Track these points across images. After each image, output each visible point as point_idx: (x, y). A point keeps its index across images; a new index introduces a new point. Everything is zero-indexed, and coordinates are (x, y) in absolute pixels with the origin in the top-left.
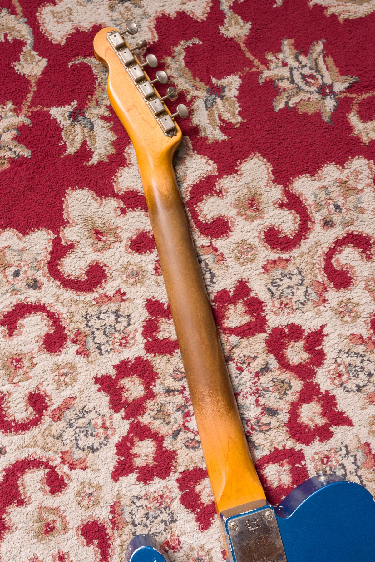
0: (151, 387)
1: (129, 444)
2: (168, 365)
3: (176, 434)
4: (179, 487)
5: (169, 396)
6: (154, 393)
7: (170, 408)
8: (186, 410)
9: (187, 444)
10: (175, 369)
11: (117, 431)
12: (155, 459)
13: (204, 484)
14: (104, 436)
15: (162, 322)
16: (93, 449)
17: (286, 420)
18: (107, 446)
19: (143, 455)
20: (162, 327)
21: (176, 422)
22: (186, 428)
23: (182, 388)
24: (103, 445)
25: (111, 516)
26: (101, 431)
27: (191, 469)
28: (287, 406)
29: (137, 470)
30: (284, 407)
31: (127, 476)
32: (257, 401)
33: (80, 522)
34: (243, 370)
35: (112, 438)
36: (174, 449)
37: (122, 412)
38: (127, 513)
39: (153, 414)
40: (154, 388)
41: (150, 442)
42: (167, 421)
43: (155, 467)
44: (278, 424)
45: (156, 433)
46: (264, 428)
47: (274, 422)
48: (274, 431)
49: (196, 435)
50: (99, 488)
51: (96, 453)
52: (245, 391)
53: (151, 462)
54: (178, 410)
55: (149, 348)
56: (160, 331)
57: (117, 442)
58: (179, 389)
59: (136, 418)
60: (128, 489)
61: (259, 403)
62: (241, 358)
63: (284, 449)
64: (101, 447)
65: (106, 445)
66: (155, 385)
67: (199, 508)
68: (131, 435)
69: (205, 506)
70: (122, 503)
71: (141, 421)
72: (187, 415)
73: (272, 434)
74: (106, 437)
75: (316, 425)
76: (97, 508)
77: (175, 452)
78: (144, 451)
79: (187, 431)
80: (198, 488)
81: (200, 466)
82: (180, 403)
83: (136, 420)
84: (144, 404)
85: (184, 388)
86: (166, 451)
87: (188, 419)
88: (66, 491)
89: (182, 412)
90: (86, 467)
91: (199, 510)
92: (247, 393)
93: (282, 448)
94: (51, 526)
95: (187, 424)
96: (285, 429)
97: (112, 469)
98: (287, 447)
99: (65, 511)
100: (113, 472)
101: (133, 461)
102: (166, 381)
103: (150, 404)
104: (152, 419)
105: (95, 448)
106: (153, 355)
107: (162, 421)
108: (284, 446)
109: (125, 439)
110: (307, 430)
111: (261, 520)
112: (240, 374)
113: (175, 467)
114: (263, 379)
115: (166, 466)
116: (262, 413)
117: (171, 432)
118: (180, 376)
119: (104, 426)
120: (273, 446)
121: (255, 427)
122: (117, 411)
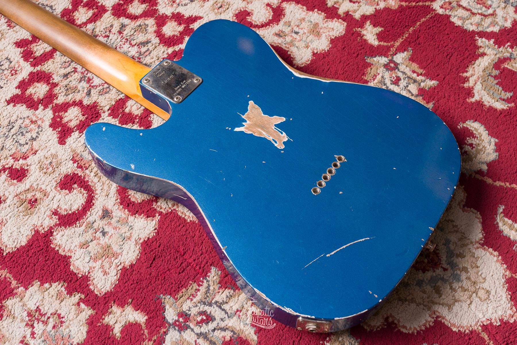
0: (51, 82)
1: (59, 120)
2: (54, 64)
3: (89, 94)
4: (113, 118)
5: (68, 78)
6: (56, 83)
7: (73, 84)
8: (86, 78)
9: (100, 94)
10: (61, 63)
11: (44, 118)
12: (83, 115)
13: (129, 105)
14: (37, 127)
15: (33, 47)
16: (33, 139)
17: (158, 41)
18: (44, 130)
19: (73, 118)
20: (35, 50)
21: (84, 88)
22: (93, 87)
23: (74, 69)
24: (40, 132)
25: (76, 165)
26: (33, 126)
27: (114, 103)
28: (153, 35)
29: (76, 128)
30: (151, 36)
31: (71, 136)
32: (131, 44)
33: (55, 184)
34: (108, 36)
35: (43, 124)
36: (94, 101)
37: (41, 107)
38: (87, 156)
39: (64, 94)
40: (54, 81)
41: (73, 109)
42: (77, 91)
43: (87, 118)
44: (153, 46)
45: (73, 102)
46: (147, 53)
47: (150, 46)
48: (155, 50)
49: (103, 86)
50: (55, 156)
51: (37, 140)
52: (119, 44)
53: (83, 118)
54: (80, 81)
55: (34, 65)
56: (35, 53)
57: (49, 124)
58: (72, 70)
59: (53, 103)
60: (77, 142)
61: (133, 44)
62: (102, 31)
63: (169, 55)
64: (39, 134)
65: (42, 131)
66: (53, 79)
67: (136, 119)
68: (57, 114)
69: (139, 115)
70: (78, 152)
71: (58, 102)
72: (89, 80)
73: (154, 54)
74: (39, 127)
75: (179, 32)
76: (61, 168)
77: (95, 102)
78: (72, 115)
79: (95, 87)
80: (127, 110)
81: (119, 97)
82: (79, 77)
83: (54, 104)
84: (54, 93)
85: (75, 68)
86: (88, 106)
87: (91, 81)
88: (31, 173)
89: (85, 81)
90: (37, 151)
91: (137, 120)
92: (121, 45)
93: (167, 55)
94: (33, 200)
95: (92, 85)
96: (161, 45)
97: (57, 140)
98: (170, 53)
99: (38, 185)
100: (58, 141)
101: (68, 126)
102: (60, 73)
103: (56, 90)
104: (65, 96)
105: (35, 137)
106: (40, 66)
107: (73, 94)
108: (168, 53)
109: (54, 119)
110: (175, 37)
111: (163, 68)
112: (108, 39)
113: (102, 110)
114: (125, 33)
115: (95, 113)
116: (139, 47)
117: (84, 95)
118: (67, 64)
119: (32, 122)
120: (160, 58)
121: (140, 57)
122: (37, 109)
